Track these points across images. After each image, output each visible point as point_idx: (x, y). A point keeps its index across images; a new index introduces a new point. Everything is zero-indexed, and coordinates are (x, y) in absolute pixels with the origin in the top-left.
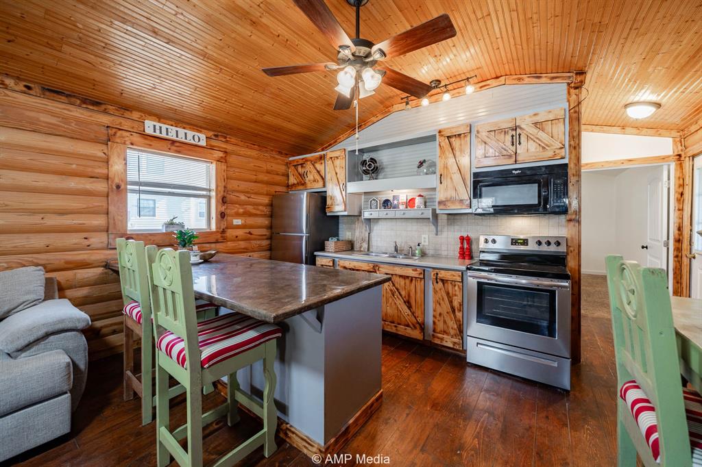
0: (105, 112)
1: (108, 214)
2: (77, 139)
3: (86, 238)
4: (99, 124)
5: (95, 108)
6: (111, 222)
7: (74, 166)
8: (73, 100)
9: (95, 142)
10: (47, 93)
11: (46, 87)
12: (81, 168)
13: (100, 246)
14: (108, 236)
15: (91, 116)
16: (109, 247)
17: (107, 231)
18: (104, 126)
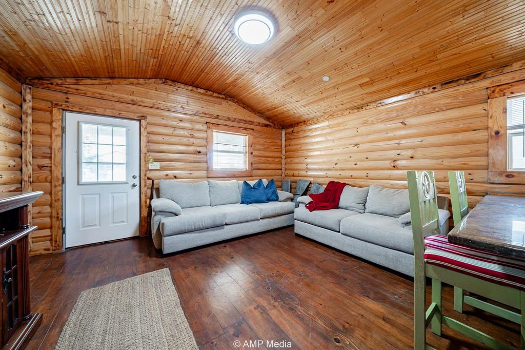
0: (485, 78)
1: (488, 156)
2: (463, 107)
3: (470, 174)
4: (480, 90)
5: (476, 80)
6: (491, 162)
7: (461, 126)
8: (459, 82)
9: (478, 104)
10: (444, 86)
11: (443, 83)
12: (466, 126)
13: (481, 180)
14: (488, 173)
15: (473, 87)
16: (489, 182)
17: (488, 169)
18: (484, 89)
